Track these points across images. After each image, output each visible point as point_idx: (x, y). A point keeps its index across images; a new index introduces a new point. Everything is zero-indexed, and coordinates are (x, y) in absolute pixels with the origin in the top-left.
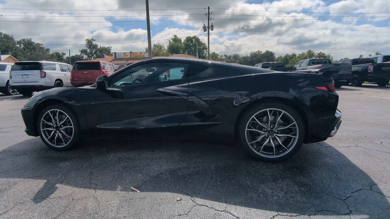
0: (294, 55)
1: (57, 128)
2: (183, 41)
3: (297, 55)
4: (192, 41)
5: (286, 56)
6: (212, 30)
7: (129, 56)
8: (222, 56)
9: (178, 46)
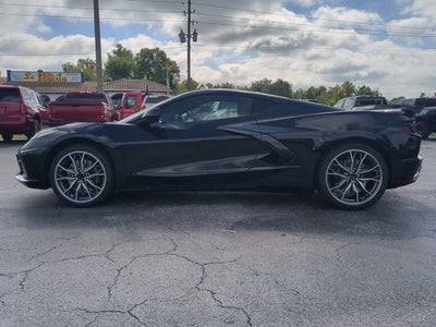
0: (323, 89)
1: (81, 177)
2: (134, 56)
3: (328, 90)
4: (152, 57)
5: (310, 89)
6: (195, 40)
7: (36, 79)
8: (202, 86)
9: (125, 64)
